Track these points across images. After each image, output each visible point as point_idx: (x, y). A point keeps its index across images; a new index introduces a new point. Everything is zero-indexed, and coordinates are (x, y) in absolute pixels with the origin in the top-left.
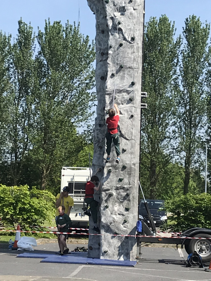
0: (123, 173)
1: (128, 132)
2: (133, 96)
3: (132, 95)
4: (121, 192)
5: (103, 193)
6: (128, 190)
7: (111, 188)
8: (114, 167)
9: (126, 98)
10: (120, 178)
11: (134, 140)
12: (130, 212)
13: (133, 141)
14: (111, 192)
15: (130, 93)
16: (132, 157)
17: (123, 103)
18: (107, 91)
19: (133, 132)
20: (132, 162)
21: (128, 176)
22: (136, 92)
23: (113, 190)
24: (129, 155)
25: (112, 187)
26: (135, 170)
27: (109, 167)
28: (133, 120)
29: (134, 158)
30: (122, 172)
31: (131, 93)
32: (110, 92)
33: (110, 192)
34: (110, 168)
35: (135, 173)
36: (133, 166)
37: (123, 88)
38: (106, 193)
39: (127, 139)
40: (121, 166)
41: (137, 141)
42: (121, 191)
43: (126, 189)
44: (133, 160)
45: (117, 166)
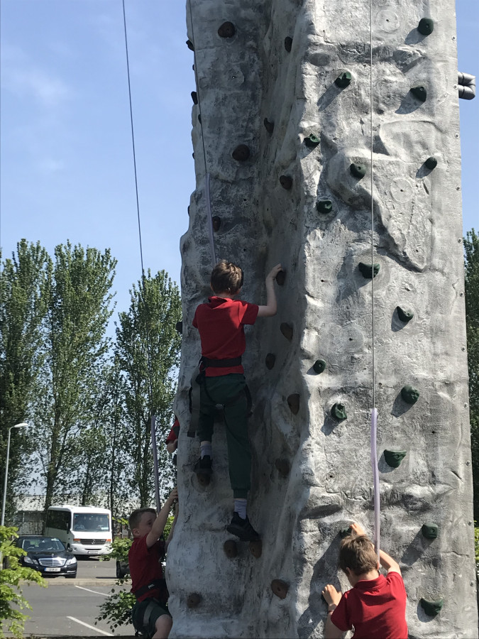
0: (403, 423)
1: (415, 236)
2: (429, 81)
3: (423, 76)
4: (395, 521)
5: (310, 524)
6: (425, 508)
7: (348, 502)
8: (356, 394)
9: (395, 86)
10: (389, 449)
11: (442, 272)
12: (446, 623)
13: (438, 276)
14: (347, 519)
15: (414, 64)
16: (439, 351)
17: (382, 106)
18: (315, 44)
19: (438, 237)
20: (441, 376)
21: (422, 441)
22: (439, 65)
23: (357, 507)
24: (426, 342)
25: (353, 494)
26: (454, 411)
27: (331, 392)
28: (432, 184)
29: (447, 354)
30: (395, 421)
31: (419, 65)
32: (327, 52)
33: (342, 523)
34: (339, 399)
35: (454, 427)
36: (443, 394)
37: (382, 43)
38: (320, 526)
39: (413, 268)
40: (390, 391)
41: (454, 278)
42: (395, 513)
43: (419, 504)
44: (444, 363)
45: (370, 392)
